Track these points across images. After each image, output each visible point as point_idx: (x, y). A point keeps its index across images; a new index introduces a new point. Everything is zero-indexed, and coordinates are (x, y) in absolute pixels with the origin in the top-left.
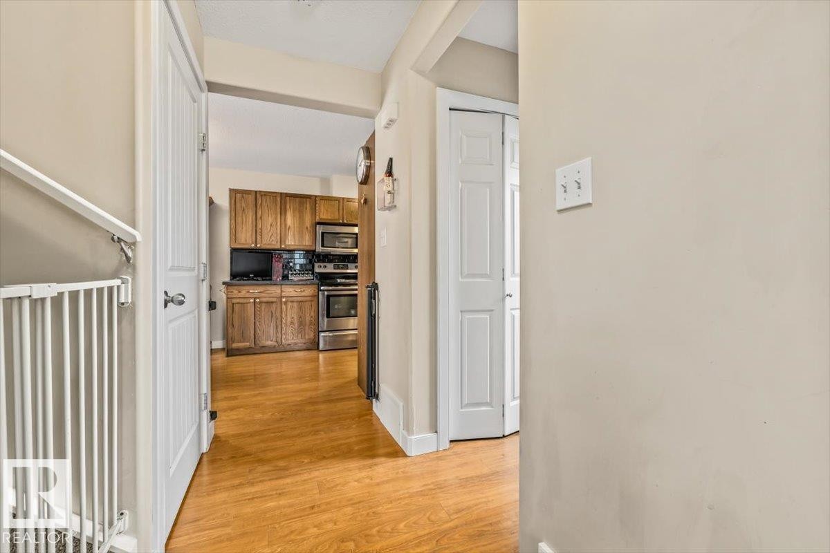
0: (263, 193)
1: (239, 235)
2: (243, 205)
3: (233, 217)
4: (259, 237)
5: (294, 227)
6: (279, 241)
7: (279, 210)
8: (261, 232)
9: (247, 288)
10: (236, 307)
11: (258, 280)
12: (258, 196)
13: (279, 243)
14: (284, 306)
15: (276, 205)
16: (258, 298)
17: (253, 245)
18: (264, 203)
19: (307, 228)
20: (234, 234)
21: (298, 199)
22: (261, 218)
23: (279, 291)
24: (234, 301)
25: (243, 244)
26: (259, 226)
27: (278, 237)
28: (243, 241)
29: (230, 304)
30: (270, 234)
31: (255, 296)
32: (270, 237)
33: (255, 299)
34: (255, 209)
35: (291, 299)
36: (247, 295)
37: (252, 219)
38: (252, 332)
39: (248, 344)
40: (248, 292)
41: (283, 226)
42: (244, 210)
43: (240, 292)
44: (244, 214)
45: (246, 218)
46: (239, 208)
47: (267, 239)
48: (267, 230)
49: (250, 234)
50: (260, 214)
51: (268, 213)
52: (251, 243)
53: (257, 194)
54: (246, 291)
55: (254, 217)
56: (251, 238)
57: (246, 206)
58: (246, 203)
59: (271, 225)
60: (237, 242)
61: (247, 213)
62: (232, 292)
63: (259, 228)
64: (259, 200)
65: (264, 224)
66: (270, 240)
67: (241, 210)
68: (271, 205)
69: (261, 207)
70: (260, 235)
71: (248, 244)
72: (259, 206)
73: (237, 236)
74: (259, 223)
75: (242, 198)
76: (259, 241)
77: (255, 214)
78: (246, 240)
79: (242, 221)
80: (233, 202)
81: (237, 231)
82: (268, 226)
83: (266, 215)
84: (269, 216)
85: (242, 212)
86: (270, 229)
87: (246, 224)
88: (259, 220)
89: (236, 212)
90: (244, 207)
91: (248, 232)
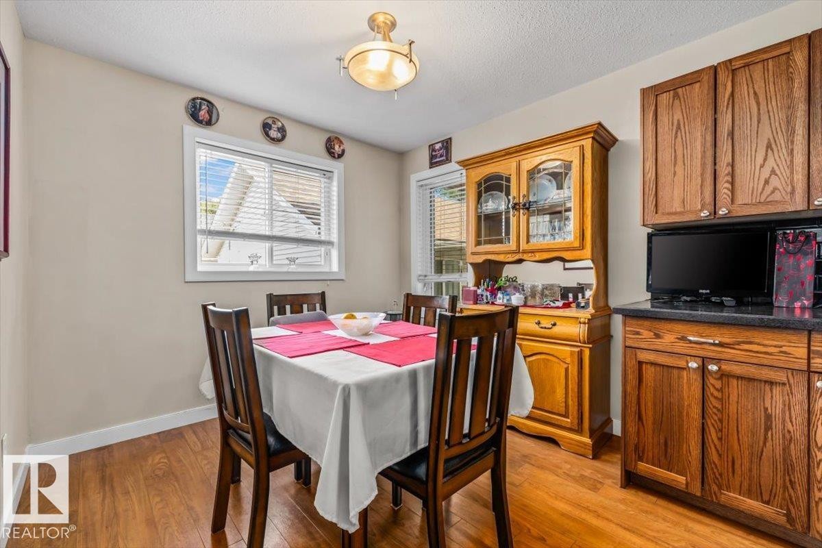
0: (737, 64)
1: (664, 194)
2: (677, 116)
3: (651, 153)
4: (724, 189)
6: (801, 186)
8: (733, 175)
9: (680, 328)
10: (649, 372)
11: (721, 305)
12: (722, 76)
16: (718, 361)
17: (707, 214)
18: (742, 91)
20: (653, 193)
22: (732, 134)
23: (802, 352)
24: (643, 356)
25: (675, 213)
26: (725, 159)
28: (677, 207)
29: (632, 364)
30: (766, 174)
31: (702, 353)
32: (767, 182)
33: (704, 361)
36: (681, 347)
37: (704, 145)
38: (695, 452)
39: (682, 479)
40: (683, 339)
42: (679, 128)
43: (657, 336)
44: (679, 138)
45: (685, 146)
46: (667, 128)
47: (753, 188)
48: (753, 164)
49: (697, 185)
50: (727, 125)
51: (759, 114)
52: (699, 207)
53: (720, 72)
54: (676, 337)
55: (709, 138)
56: (701, 194)
57: (685, 115)
58: (683, 108)
59: (769, 146)
60: (659, 212)
61: (687, 134)
62: (638, 333)
63: (725, 164)
64: (725, 85)
65: (744, 149)
66: (765, 192)
67: (672, 130)
68: (771, 84)
69: (730, 106)
70: (727, 182)
71: (691, 212)
72: (726, 101)
73: (659, 196)
74: (725, 149)
75: (674, 100)
76: (725, 196)
77: (711, 129)
78: (685, 203)
79: (673, 157)
80: (651, 117)
81: (660, 184)
82: (756, 151)
83: (749, 121)
84: (762, 121)
85: (673, 135)
86: (765, 160)
87: (684, 161)
88: (725, 142)
89: (658, 139)
90: (678, 121)
91: (689, 180)
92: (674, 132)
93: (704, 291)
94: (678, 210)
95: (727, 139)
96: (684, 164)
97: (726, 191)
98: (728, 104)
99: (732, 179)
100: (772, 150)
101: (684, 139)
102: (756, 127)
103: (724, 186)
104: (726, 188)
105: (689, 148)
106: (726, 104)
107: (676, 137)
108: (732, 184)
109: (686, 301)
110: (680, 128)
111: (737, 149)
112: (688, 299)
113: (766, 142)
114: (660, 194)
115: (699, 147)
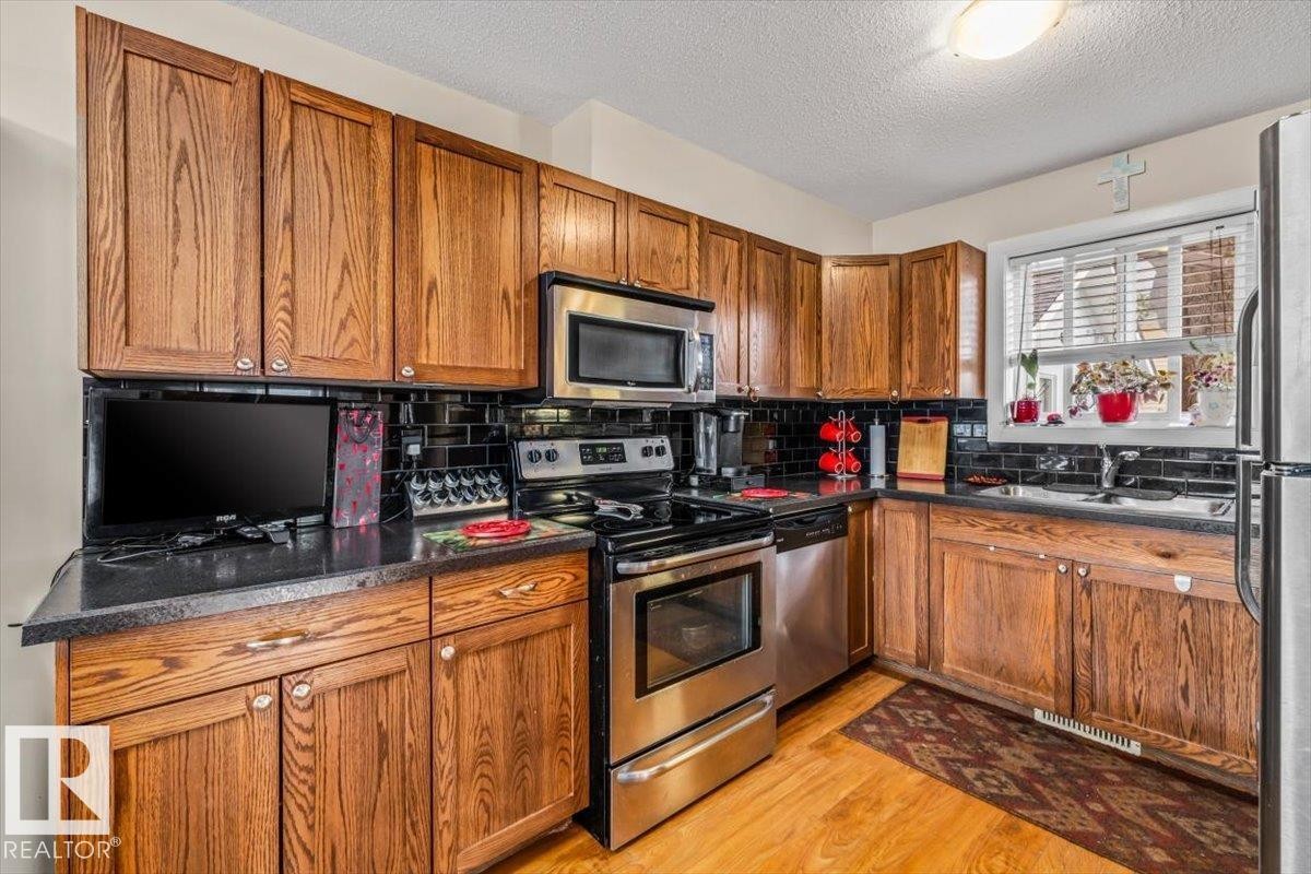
0: (300, 96)
1: (149, 301)
2: (180, 132)
3: (108, 189)
4: (277, 317)
5: (453, 283)
6: (385, 342)
7: (383, 199)
8: (291, 295)
11: (265, 544)
12: (274, 101)
13: (384, 359)
14: (444, 684)
15: (371, 170)
16: (308, 672)
17: (246, 364)
18: (307, 149)
19: (505, 296)
20: (119, 293)
21: (468, 165)
22: (290, 220)
23: (422, 612)
25: (178, 353)
26: (279, 263)
27: (383, 329)
28: (180, 336)
30: (341, 313)
32: (343, 326)
33: (283, 683)
34: (253, 161)
35: (475, 639)
41: (404, 278)
42: (183, 159)
43: (172, 664)
44: (184, 185)
45: (198, 209)
46: (153, 146)
47: (324, 330)
48: (323, 288)
49: (226, 300)
50: (282, 201)
51: (332, 205)
52: (232, 347)
53: (270, 91)
54: (220, 651)
55: (251, 211)
56: (236, 322)
57: (199, 141)
58: (195, 121)
59: (345, 266)
60: (136, 341)
61: (204, 183)
62: (114, 675)
63: (281, 275)
64: (279, 121)
65: (310, 257)
66: (340, 341)
67: (168, 158)
68: (348, 165)
69: (288, 166)
70: (284, 309)
71: (213, 355)
72: (281, 153)
73: (136, 304)
74: (279, 246)
75: (171, 90)
76: (280, 335)
77: (254, 194)
78: (201, 331)
79: (171, 223)
80: (110, 98)
81: (135, 273)
82: (328, 268)
83: (317, 209)
84: (335, 218)
85: (172, 173)
86: (341, 287)
87: (196, 239)
88: (280, 230)
89: (131, 163)
90: (183, 143)
91: (209, 286)
92: (173, 164)
93: (226, 518)
94: (185, 346)
95: (284, 229)
96: (198, 248)
97: (282, 326)
98: (285, 161)
99: (293, 306)
100: (349, 272)
101: (196, 188)
102: (328, 225)
103: (278, 317)
104: (283, 321)
105: (207, 212)
106: (280, 159)
107: (177, 179)
108: (292, 314)
109: (194, 547)
110: (186, 161)
111: (298, 250)
112: (199, 540)
113: (341, 257)
114: (137, 298)
115: (230, 222)
